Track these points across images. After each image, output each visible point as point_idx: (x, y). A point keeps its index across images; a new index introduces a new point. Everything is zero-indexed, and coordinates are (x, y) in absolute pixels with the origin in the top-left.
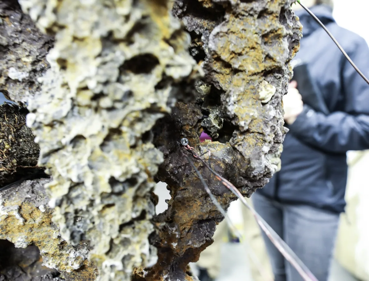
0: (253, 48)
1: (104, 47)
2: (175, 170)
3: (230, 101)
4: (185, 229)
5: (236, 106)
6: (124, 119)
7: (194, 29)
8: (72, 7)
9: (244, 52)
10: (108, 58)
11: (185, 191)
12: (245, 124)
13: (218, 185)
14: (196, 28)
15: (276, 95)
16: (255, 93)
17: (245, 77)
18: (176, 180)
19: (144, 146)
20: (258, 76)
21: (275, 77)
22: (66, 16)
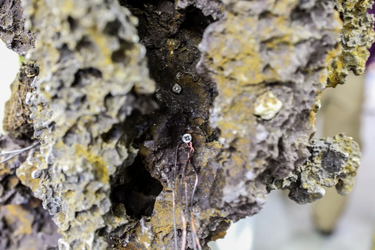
0: (249, 55)
1: (62, 56)
2: (167, 168)
3: (212, 112)
4: (161, 232)
5: (221, 118)
6: (78, 119)
7: (210, 14)
8: (45, 14)
9: (238, 58)
10: (67, 64)
11: (169, 193)
12: (225, 142)
13: (205, 198)
14: (213, 13)
15: (281, 113)
16: (249, 107)
17: (237, 87)
18: (167, 178)
19: (105, 145)
20: (256, 88)
21: (284, 91)
22: (41, 22)
